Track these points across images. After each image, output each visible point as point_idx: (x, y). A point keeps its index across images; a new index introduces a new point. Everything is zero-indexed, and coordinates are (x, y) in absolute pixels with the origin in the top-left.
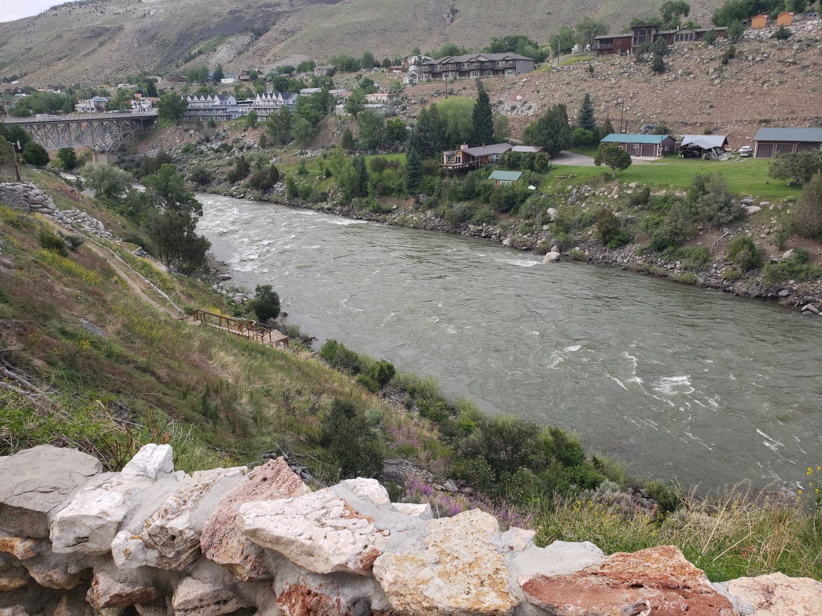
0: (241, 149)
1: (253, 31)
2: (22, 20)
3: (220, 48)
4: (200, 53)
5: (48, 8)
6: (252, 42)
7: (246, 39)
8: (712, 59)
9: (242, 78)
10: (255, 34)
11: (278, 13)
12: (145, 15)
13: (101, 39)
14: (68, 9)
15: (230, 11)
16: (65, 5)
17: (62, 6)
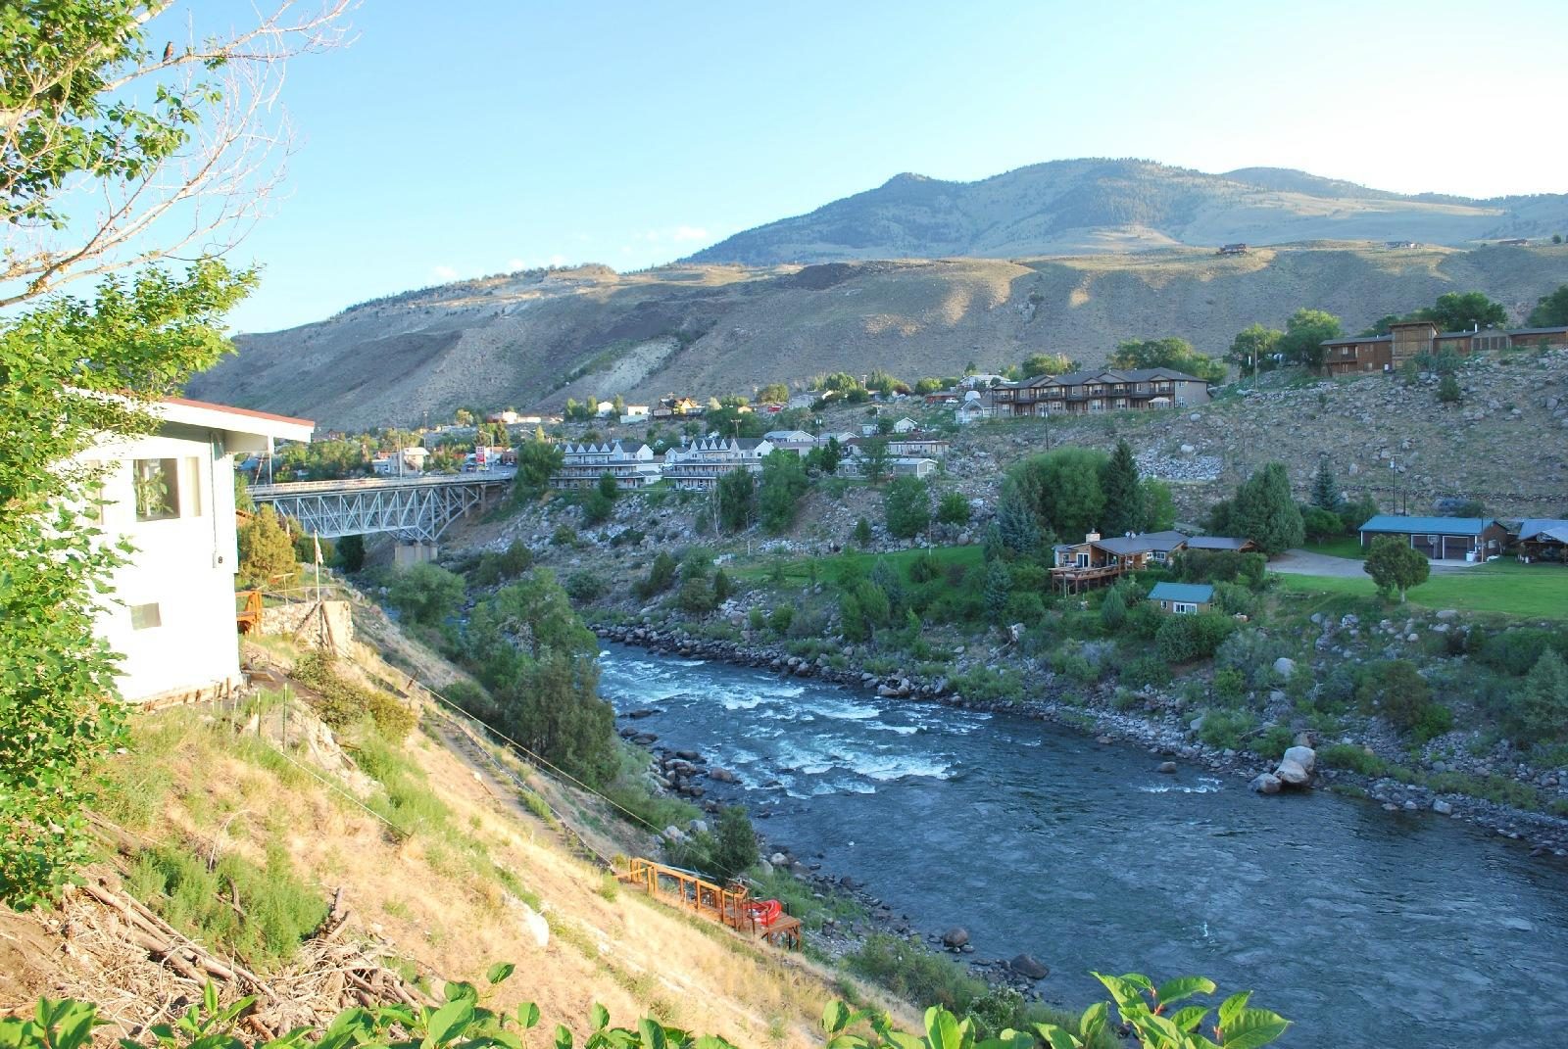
0: (660, 539)
1: (677, 335)
2: (301, 329)
3: (618, 363)
4: (583, 372)
5: (343, 309)
6: (676, 353)
7: (664, 349)
8: (1548, 383)
9: (656, 414)
10: (680, 340)
11: (723, 304)
12: (496, 313)
13: (422, 353)
14: (375, 310)
15: (641, 304)
16: (371, 304)
17: (365, 305)
